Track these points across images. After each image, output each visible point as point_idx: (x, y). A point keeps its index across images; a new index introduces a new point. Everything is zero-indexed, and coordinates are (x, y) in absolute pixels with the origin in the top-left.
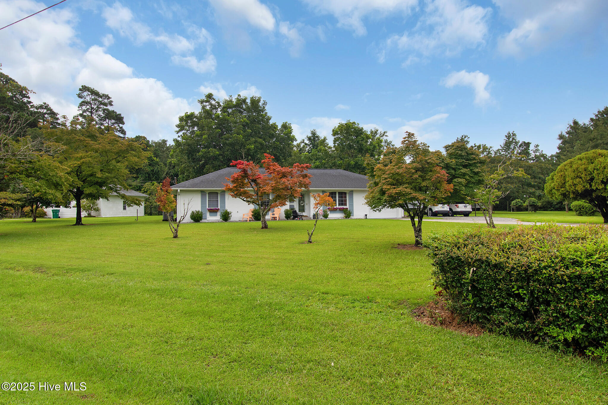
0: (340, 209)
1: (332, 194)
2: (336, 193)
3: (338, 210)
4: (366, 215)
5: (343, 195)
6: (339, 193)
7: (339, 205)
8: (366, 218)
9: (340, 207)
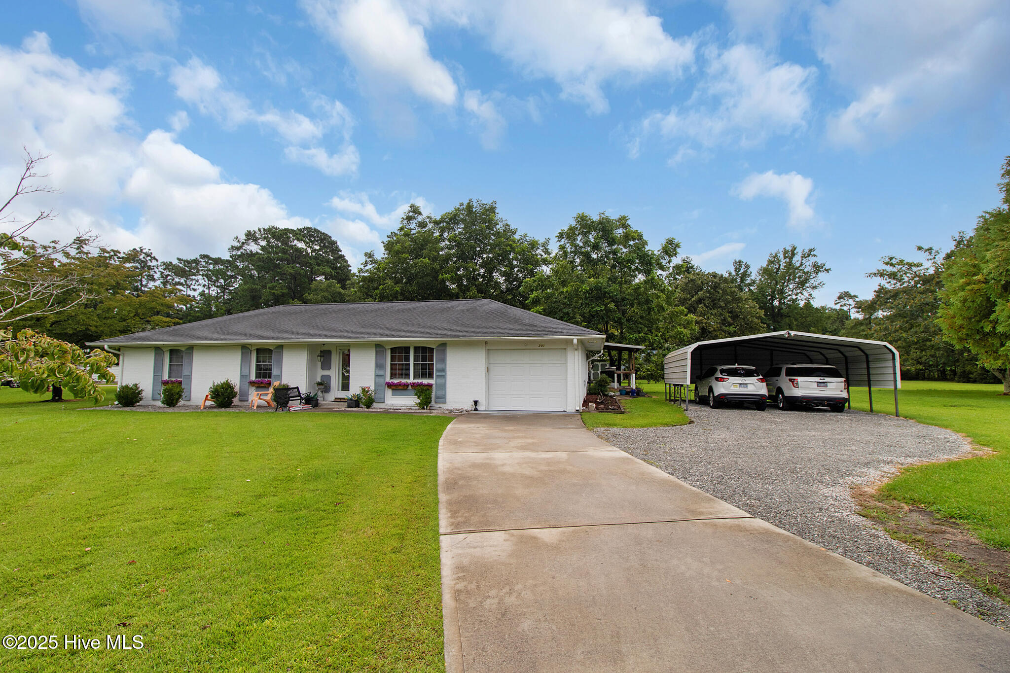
0: (413, 385)
1: (400, 352)
2: (407, 349)
3: (410, 387)
4: (476, 403)
5: (425, 353)
6: (417, 349)
7: (415, 377)
8: (476, 409)
9: (416, 381)
